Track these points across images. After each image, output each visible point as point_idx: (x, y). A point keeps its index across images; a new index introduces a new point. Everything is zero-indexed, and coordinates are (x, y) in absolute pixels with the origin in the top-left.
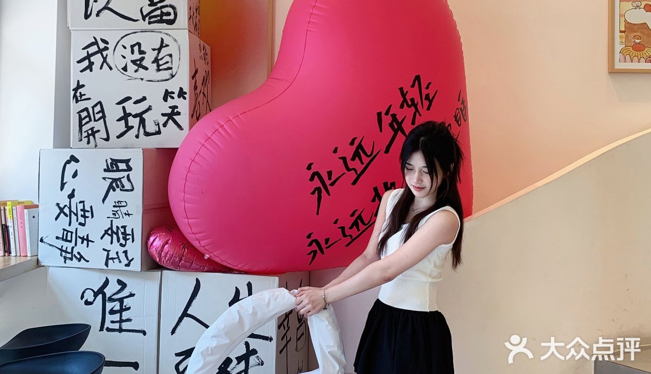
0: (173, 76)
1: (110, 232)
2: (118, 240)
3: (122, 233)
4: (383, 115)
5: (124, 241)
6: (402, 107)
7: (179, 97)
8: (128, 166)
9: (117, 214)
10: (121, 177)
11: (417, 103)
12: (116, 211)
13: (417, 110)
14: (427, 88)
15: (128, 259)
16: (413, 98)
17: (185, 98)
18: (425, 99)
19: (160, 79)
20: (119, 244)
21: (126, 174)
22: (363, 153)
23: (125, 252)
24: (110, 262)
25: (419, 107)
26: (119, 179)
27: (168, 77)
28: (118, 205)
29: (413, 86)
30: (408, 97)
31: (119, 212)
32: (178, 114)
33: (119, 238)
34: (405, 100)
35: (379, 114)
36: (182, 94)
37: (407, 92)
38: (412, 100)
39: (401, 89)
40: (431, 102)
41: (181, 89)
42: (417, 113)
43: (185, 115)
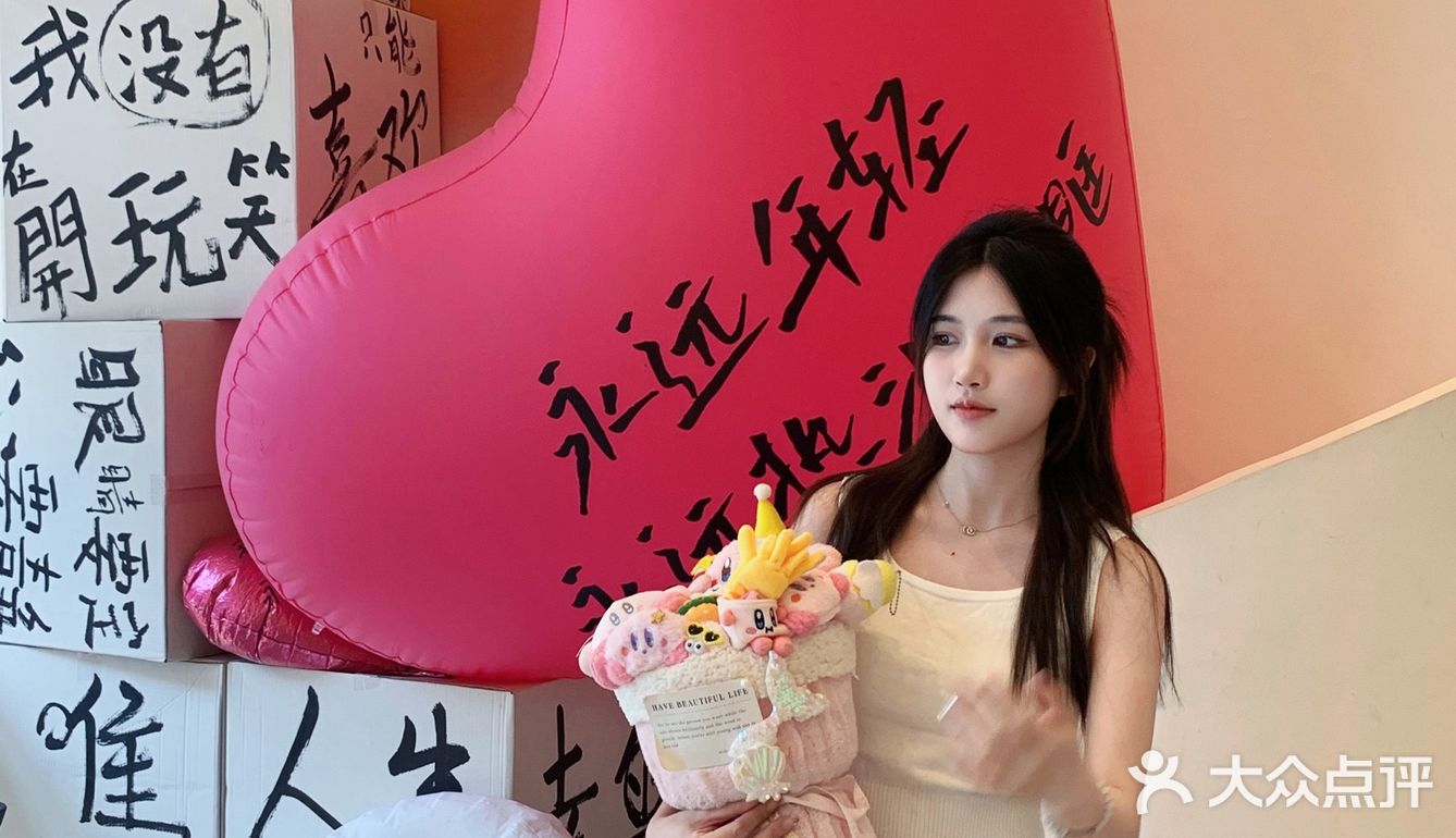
0: (252, 110)
1: (93, 551)
2: (113, 576)
3: (122, 555)
4: (774, 213)
5: (126, 577)
6: (836, 182)
7: (270, 170)
8: (129, 370)
9: (107, 500)
10: (115, 401)
11: (891, 168)
12: (107, 494)
13: (889, 192)
14: (928, 119)
15: (135, 629)
16: (875, 154)
17: (284, 174)
18: (921, 156)
19: (220, 119)
20: (114, 584)
21: (123, 392)
22: (711, 329)
23: (129, 607)
24: (97, 631)
25: (899, 180)
26: (111, 407)
27: (240, 112)
28: (110, 476)
29: (874, 116)
30: (858, 153)
31: (112, 495)
32: (269, 219)
33: (115, 569)
34: (847, 162)
35: (761, 209)
36: (276, 161)
37: (854, 136)
38: (873, 160)
39: (834, 128)
40: (941, 165)
41: (275, 147)
42: (891, 202)
43: (288, 221)
